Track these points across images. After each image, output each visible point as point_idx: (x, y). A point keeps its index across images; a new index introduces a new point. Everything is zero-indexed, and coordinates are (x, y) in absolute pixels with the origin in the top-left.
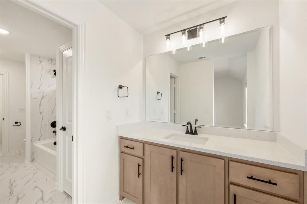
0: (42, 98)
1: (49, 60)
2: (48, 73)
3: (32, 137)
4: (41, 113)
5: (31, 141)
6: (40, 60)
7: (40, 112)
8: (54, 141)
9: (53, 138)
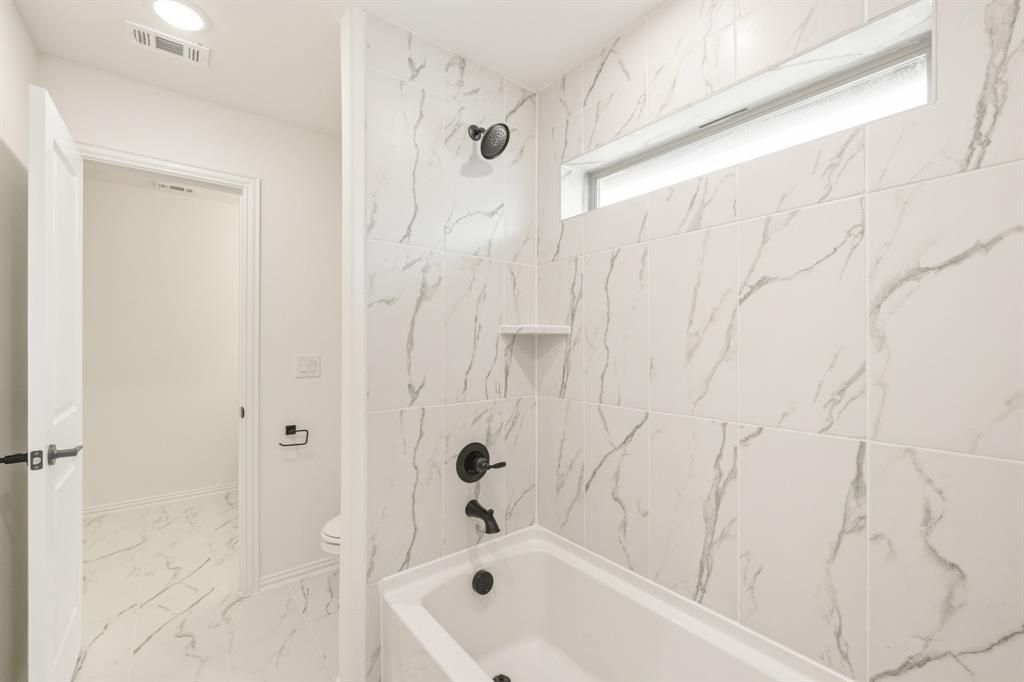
0: (420, 301)
1: (449, 65)
2: (447, 140)
3: (375, 547)
4: (414, 392)
5: (369, 574)
6: (410, 61)
7: (410, 386)
8: (468, 570)
9: (469, 546)
